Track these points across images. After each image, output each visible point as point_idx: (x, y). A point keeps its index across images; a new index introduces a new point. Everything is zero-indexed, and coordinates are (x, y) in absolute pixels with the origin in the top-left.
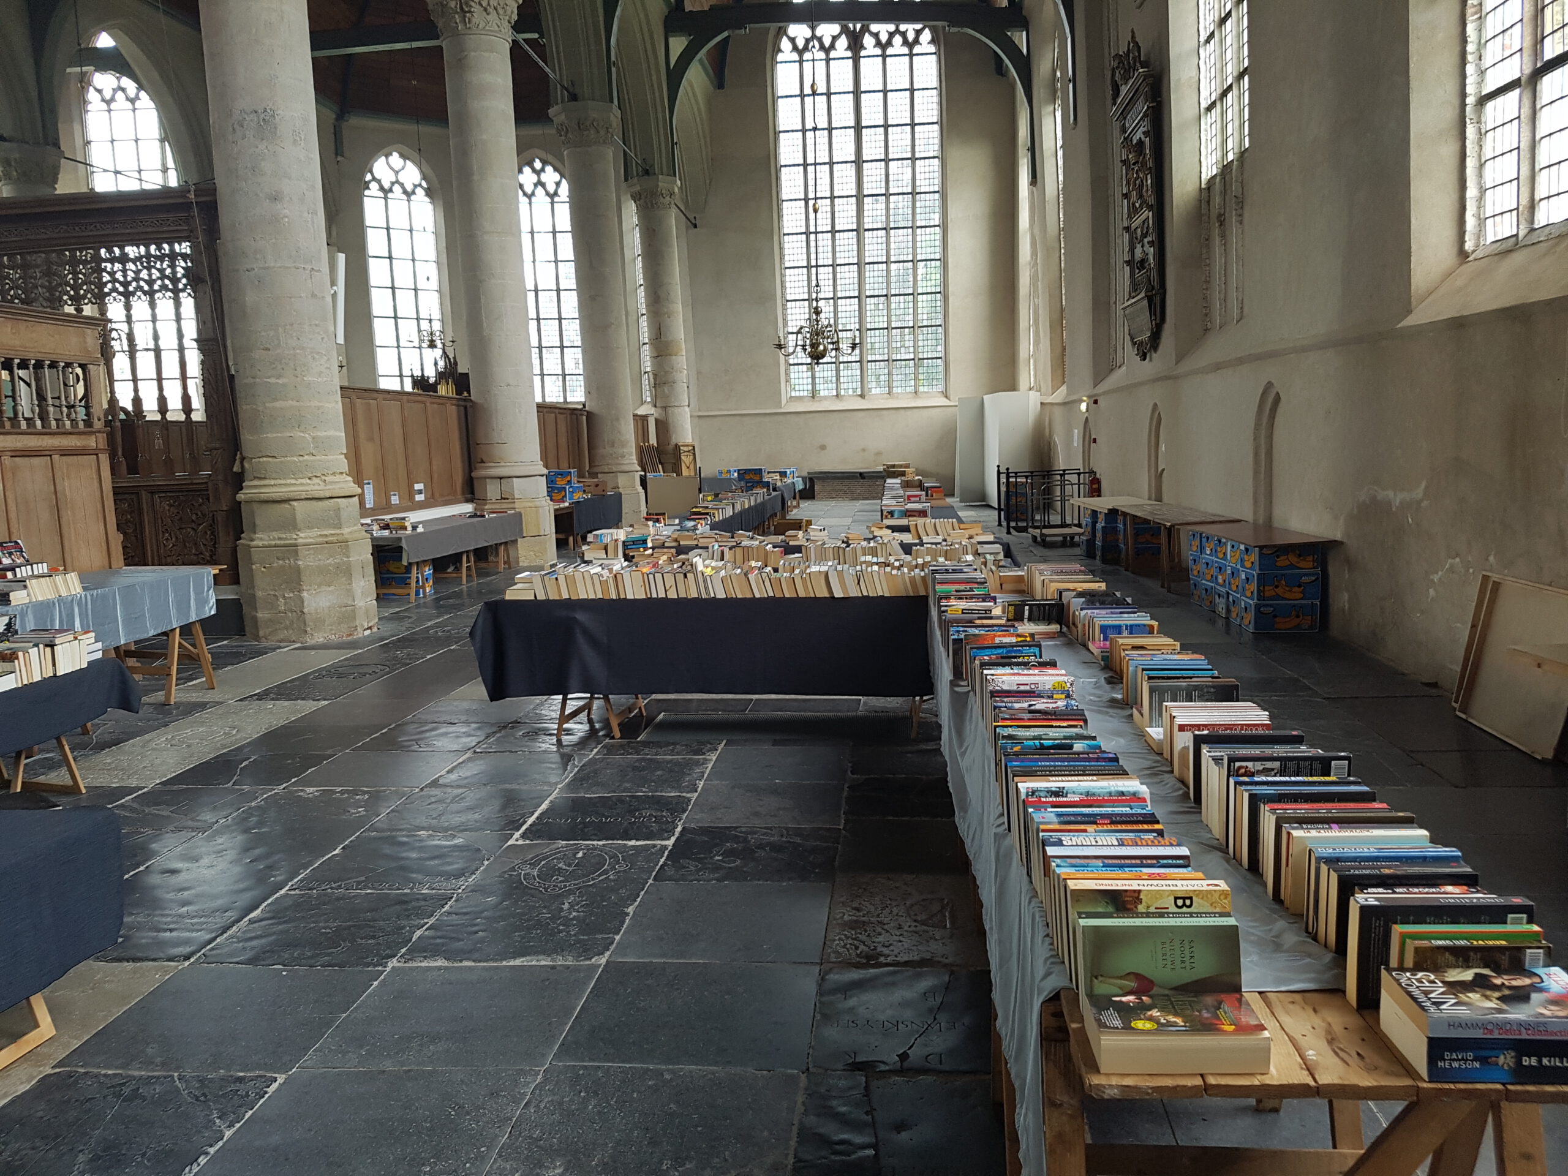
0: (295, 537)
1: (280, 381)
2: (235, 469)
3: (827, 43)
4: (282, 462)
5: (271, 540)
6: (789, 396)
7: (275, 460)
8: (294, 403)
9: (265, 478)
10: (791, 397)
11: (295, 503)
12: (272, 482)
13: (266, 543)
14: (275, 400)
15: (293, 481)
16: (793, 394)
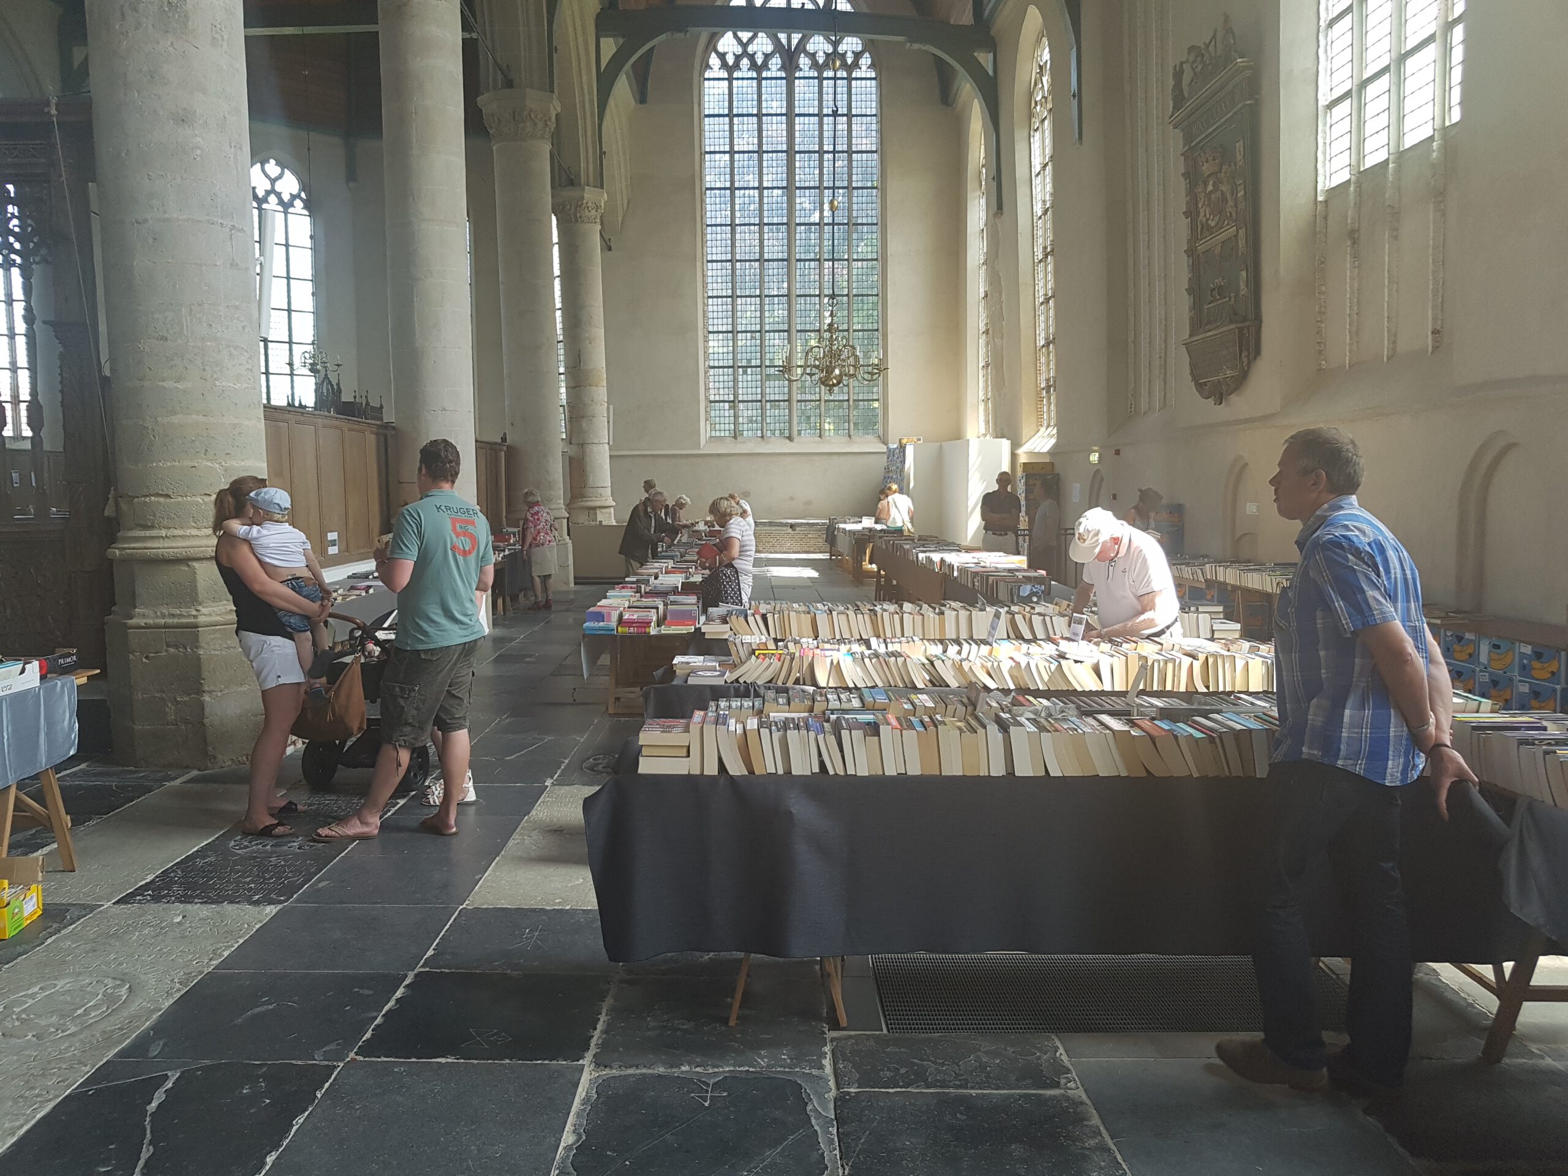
0: (194, 613)
1: (180, 386)
2: (106, 513)
3: (759, 60)
4: (179, 503)
5: (157, 617)
6: (708, 435)
7: (168, 500)
8: (201, 419)
9: (152, 527)
10: (711, 437)
11: (196, 565)
12: (163, 533)
13: (151, 621)
14: (173, 412)
15: (194, 532)
16: (713, 433)
